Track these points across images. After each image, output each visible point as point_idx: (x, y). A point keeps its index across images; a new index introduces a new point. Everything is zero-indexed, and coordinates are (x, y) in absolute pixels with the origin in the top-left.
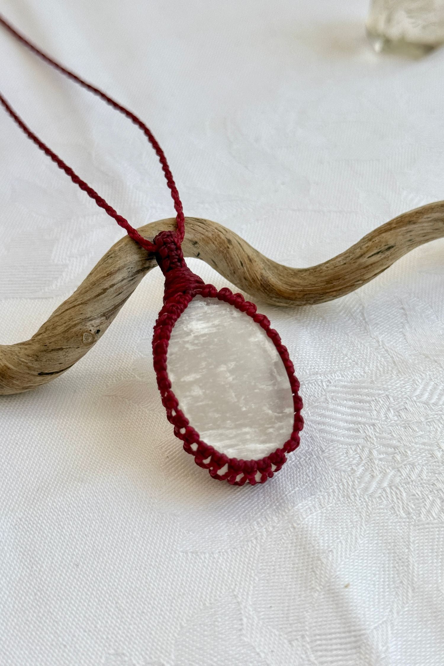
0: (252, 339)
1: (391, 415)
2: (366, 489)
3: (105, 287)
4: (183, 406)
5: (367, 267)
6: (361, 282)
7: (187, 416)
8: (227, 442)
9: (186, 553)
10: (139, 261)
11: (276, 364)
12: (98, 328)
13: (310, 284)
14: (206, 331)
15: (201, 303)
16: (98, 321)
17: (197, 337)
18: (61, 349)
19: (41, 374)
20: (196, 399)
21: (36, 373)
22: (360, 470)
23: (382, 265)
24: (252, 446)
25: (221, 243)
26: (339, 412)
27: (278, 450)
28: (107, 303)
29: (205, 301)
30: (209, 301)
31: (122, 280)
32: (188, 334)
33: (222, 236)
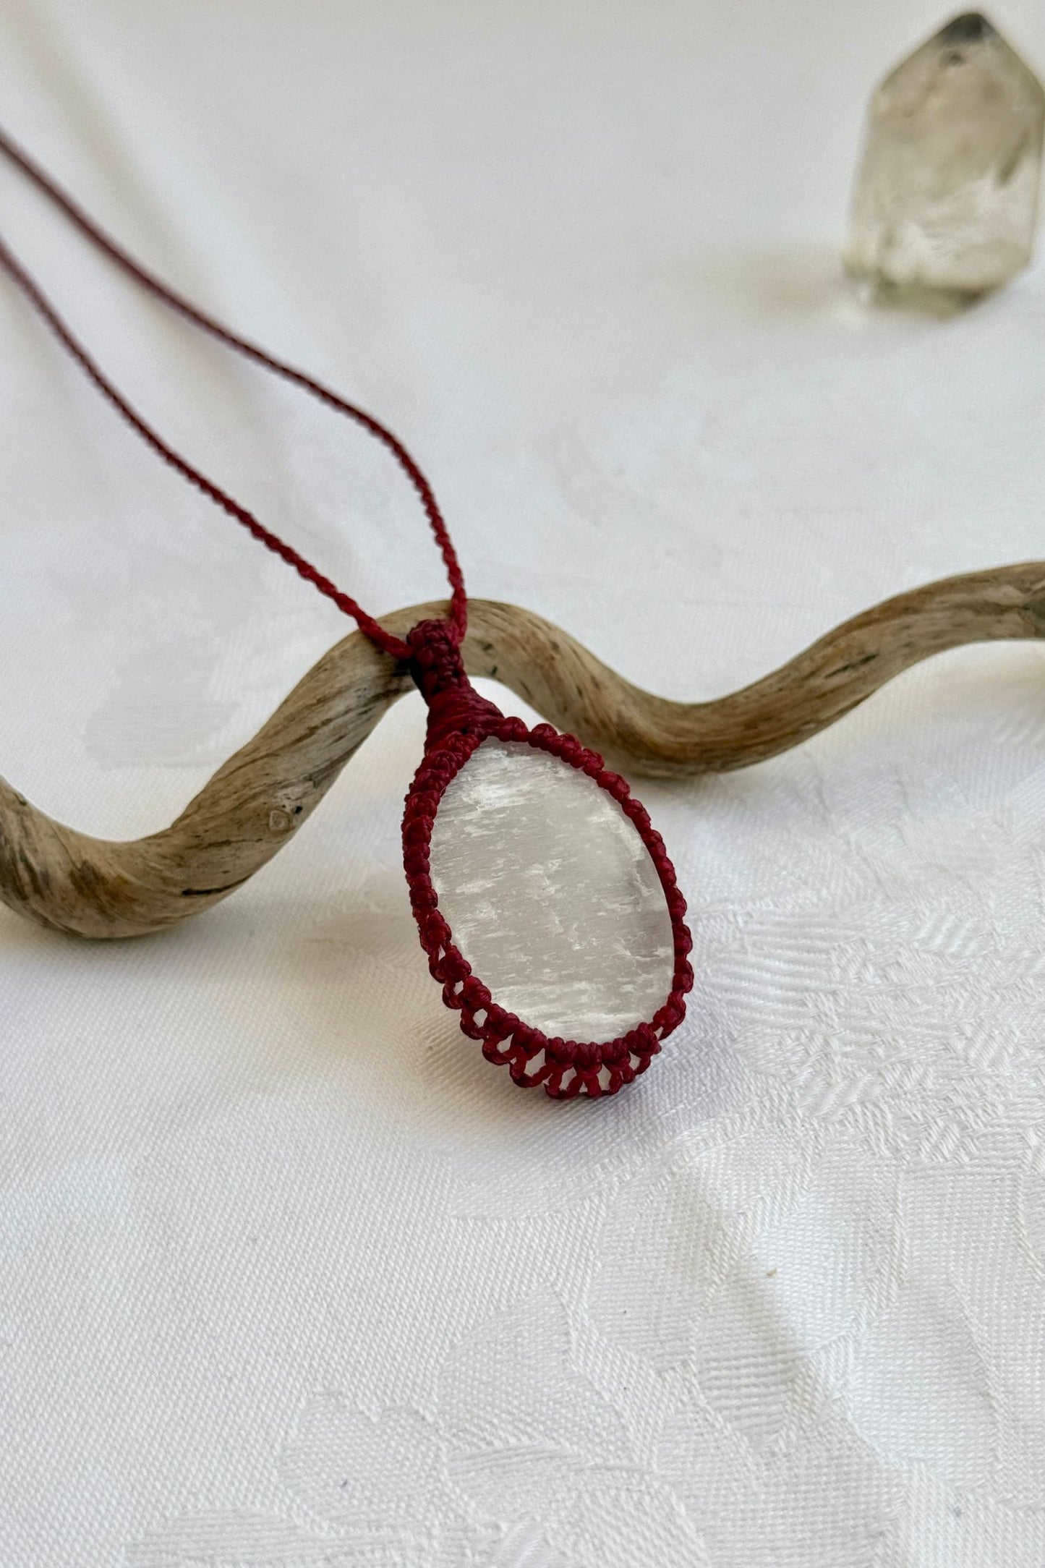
0: (594, 819)
1: (870, 973)
2: (815, 1108)
3: (313, 725)
4: (460, 939)
5: (825, 696)
6: (812, 726)
7: (468, 957)
8: (544, 1008)
9: (465, 1219)
10: (379, 677)
11: (640, 864)
12: (298, 803)
13: (715, 731)
14: (505, 802)
15: (496, 751)
16: (297, 790)
17: (487, 814)
18: (227, 843)
19: (187, 893)
20: (484, 926)
21: (177, 891)
22: (806, 1073)
23: (853, 692)
24: (591, 1017)
25: (539, 649)
26: (768, 970)
27: (642, 1025)
28: (316, 754)
29: (503, 749)
30: (513, 749)
31: (346, 713)
32: (471, 808)
33: (541, 636)
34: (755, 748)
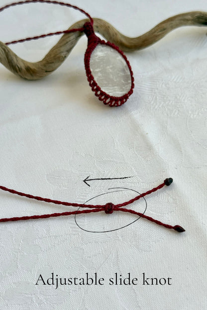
0: (118, 58)
1: (163, 86)
2: (154, 107)
3: (67, 41)
4: (95, 79)
5: (157, 36)
7: (97, 82)
8: (110, 91)
11: (126, 66)
12: (65, 56)
13: (137, 43)
14: (102, 55)
15: (100, 46)
16: (65, 53)
17: (99, 57)
18: (53, 63)
19: (46, 72)
20: (100, 77)
21: (44, 71)
22: (153, 102)
23: (162, 35)
24: (118, 92)
25: (106, 27)
26: (146, 85)
27: (126, 94)
32: (96, 56)
33: (106, 25)
34: (143, 46)
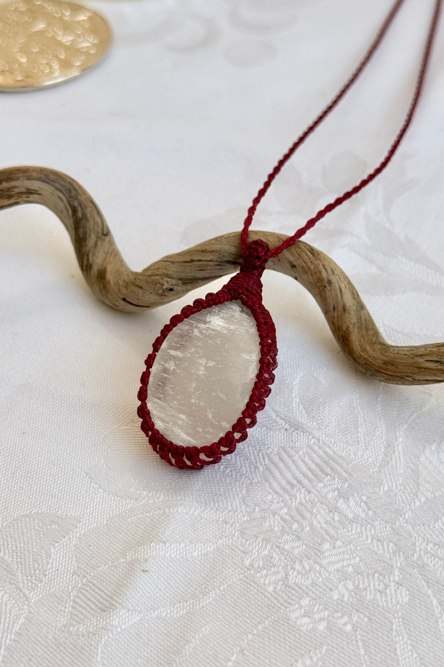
0: (245, 356)
3: (194, 259)
5: (420, 369)
6: (410, 379)
9: (87, 475)
10: (233, 254)
14: (219, 328)
15: (237, 307)
16: (173, 281)
17: (208, 329)
18: (141, 288)
19: (124, 299)
20: (165, 370)
21: (122, 297)
23: (435, 375)
25: (320, 280)
28: (188, 271)
29: (241, 307)
30: (245, 310)
31: (210, 261)
33: (324, 274)
34: (383, 375)
